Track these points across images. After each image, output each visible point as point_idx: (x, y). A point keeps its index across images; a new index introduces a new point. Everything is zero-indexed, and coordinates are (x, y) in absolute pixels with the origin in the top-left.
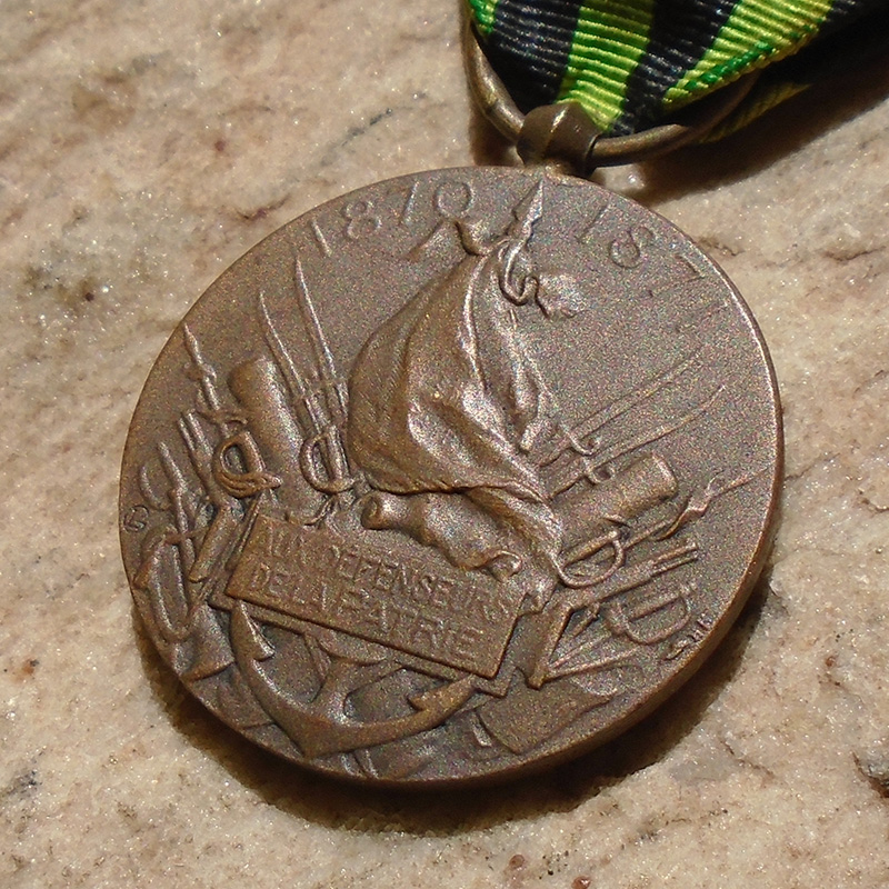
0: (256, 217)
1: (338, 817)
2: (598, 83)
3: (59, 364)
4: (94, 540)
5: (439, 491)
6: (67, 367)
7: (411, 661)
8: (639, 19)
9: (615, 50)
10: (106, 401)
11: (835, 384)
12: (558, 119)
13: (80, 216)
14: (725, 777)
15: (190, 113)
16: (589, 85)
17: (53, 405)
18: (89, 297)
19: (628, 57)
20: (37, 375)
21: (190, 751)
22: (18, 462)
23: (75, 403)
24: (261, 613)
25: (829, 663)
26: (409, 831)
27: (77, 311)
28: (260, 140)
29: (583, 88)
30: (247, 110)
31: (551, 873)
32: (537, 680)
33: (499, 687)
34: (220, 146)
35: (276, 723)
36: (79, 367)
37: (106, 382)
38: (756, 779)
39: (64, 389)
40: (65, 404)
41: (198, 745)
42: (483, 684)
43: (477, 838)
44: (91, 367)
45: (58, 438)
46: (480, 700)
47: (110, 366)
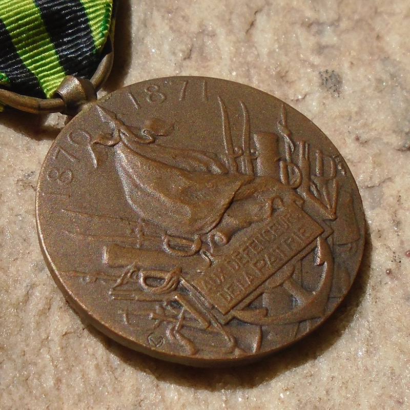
1: (337, 331)
2: (48, 76)
3: (9, 359)
4: (122, 389)
8: (43, 39)
9: (42, 59)
10: (44, 350)
16: (46, 79)
17: (29, 376)
21: (273, 383)
23: (35, 364)
24: (242, 305)
25: (357, 139)
26: (358, 306)
29: (45, 82)
31: (400, 262)
33: (328, 231)
35: (300, 322)
38: (388, 183)
39: (25, 365)
40: (32, 369)
41: (271, 378)
42: (324, 235)
43: (371, 282)
44: (22, 346)
45: (51, 383)
46: (330, 240)
47: (28, 337)
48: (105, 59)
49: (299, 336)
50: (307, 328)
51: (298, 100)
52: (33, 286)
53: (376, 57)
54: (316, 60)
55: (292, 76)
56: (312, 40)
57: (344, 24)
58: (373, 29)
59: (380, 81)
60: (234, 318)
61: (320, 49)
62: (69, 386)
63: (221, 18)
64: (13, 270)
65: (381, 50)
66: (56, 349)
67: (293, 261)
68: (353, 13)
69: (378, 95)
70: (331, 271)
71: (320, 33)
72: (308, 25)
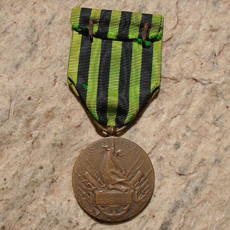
0: (79, 126)
5: (116, 183)
6: (63, 155)
7: (122, 205)
10: (69, 157)
11: (158, 130)
12: (113, 130)
13: (56, 134)
14: (164, 179)
15: (63, 114)
18: (62, 145)
19: (115, 116)
20: (59, 157)
22: (62, 170)
24: (101, 205)
27: (61, 147)
28: (74, 115)
30: (70, 111)
32: (137, 202)
33: (133, 204)
34: (69, 117)
36: (64, 154)
37: (69, 155)
40: (64, 160)
42: (131, 205)
44: (66, 154)
45: (66, 165)
46: (131, 207)
47: (68, 153)
48: (124, 127)
49: (106, 220)
50: (109, 220)
51: (167, 143)
52: (77, 143)
53: (194, 147)
54: (180, 137)
55: (171, 137)
56: (184, 131)
57: (195, 133)
58: (201, 140)
59: (187, 154)
60: (97, 206)
61: (184, 135)
62: (68, 168)
63: (169, 110)
64: (77, 137)
65: (197, 147)
66: (72, 159)
67: (120, 205)
68: (201, 132)
69: (184, 157)
70: (125, 213)
71: (188, 131)
72: (187, 127)
